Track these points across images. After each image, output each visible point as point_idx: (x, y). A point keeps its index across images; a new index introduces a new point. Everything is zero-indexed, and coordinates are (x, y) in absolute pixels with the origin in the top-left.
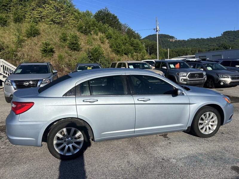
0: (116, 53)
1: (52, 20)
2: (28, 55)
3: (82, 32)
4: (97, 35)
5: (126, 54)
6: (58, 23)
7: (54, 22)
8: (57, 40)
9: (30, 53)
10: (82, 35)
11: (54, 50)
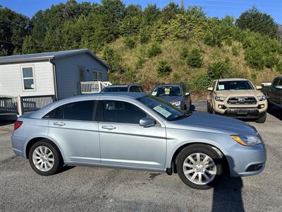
0: (252, 67)
1: (176, 36)
2: (145, 76)
3: (209, 44)
4: (230, 45)
5: (268, 67)
6: (182, 38)
7: (178, 37)
8: (177, 57)
9: (147, 74)
10: (209, 47)
11: (172, 68)
